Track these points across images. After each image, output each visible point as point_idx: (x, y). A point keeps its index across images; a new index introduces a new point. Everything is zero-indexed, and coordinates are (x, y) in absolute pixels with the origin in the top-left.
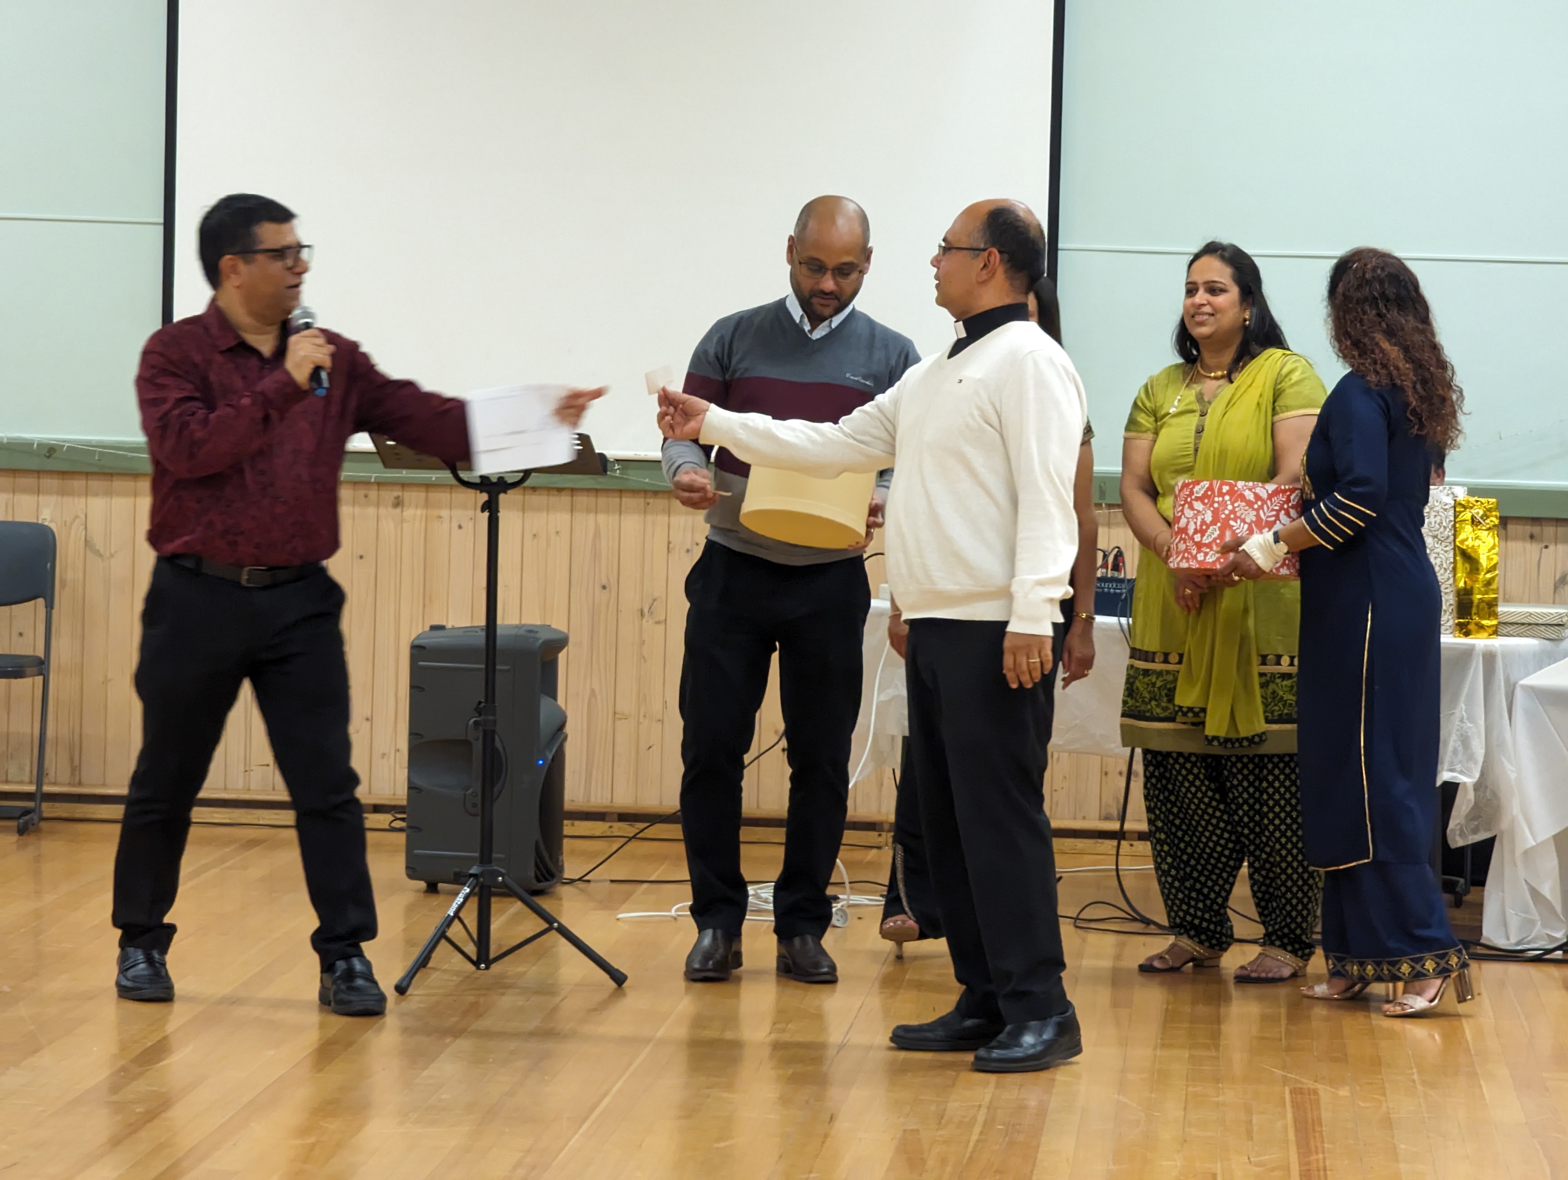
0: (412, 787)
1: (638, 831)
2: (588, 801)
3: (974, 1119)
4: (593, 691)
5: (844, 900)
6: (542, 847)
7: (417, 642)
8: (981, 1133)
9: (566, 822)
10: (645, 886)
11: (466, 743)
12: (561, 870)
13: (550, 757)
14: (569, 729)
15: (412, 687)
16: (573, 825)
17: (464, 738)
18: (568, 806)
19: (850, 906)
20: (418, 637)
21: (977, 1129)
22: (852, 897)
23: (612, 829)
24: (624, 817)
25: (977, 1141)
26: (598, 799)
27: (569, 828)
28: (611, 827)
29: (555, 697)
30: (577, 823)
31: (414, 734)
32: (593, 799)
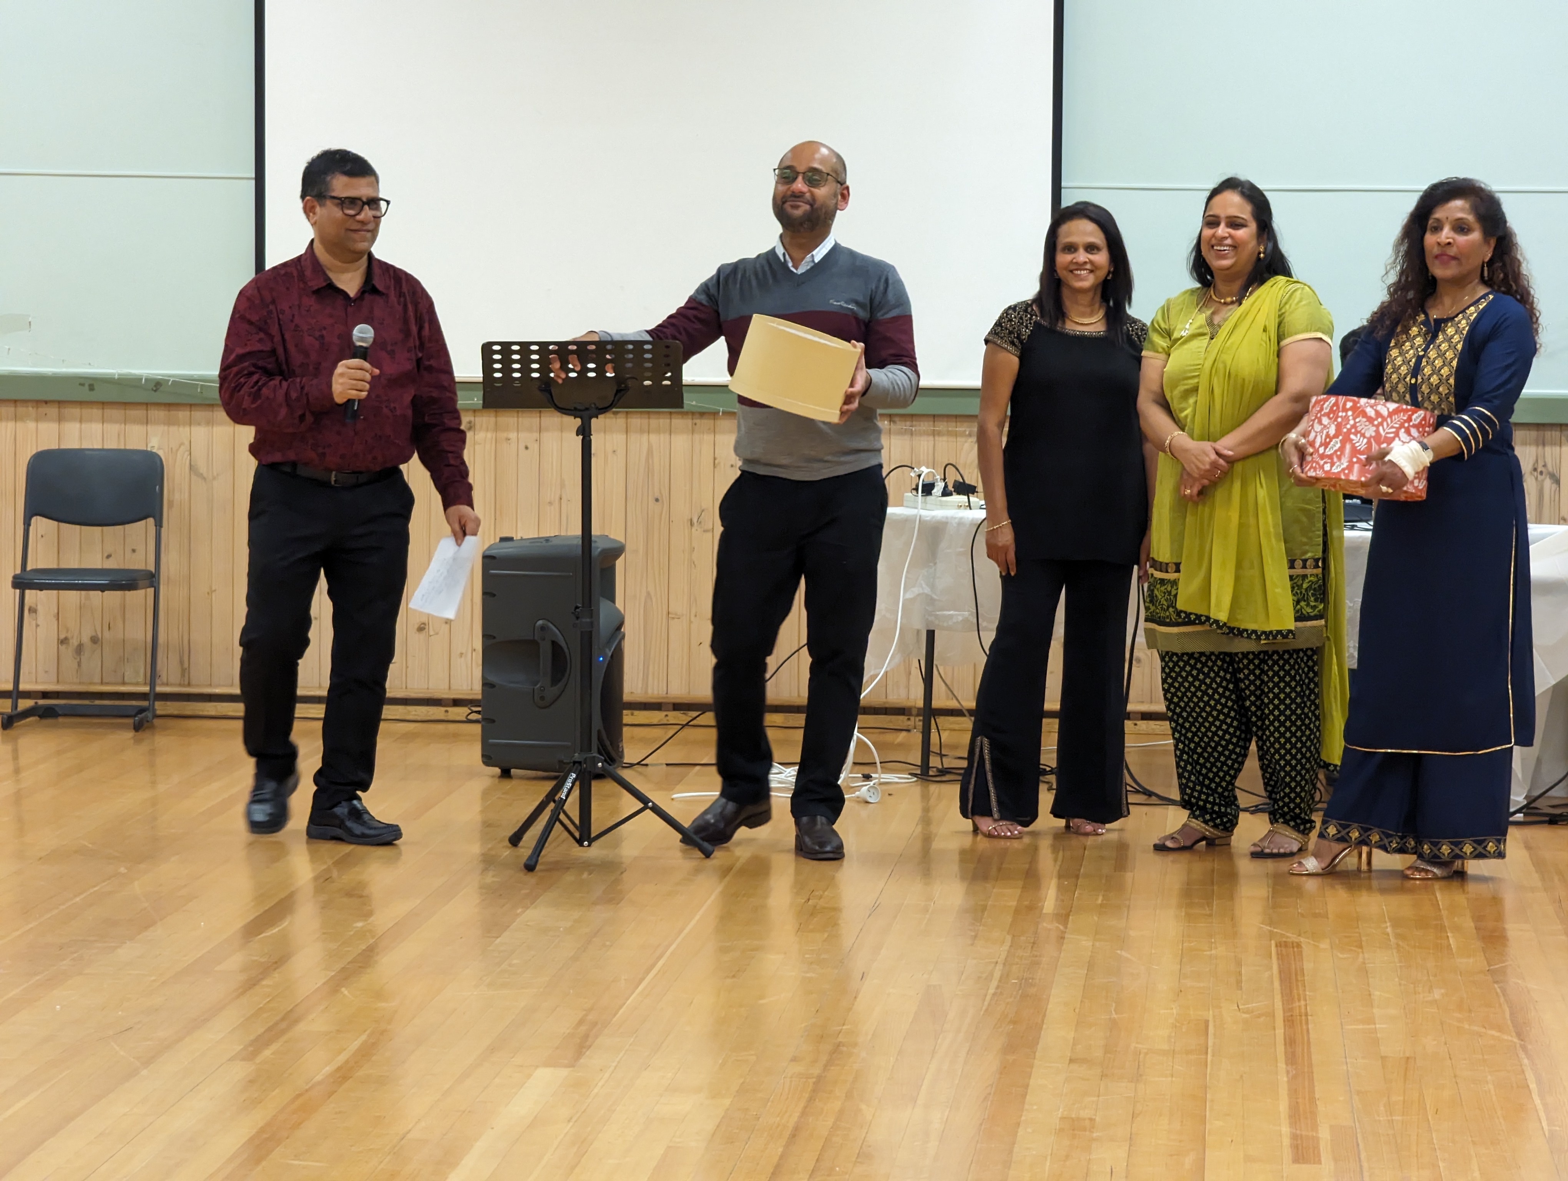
0: (487, 684)
1: (690, 719)
2: (646, 692)
3: (991, 974)
4: (648, 594)
5: (876, 778)
6: (604, 736)
7: (488, 553)
8: (998, 987)
9: (625, 712)
10: (698, 768)
11: (534, 643)
12: (621, 756)
13: (610, 654)
14: (627, 629)
15: (485, 593)
16: (632, 714)
17: (532, 638)
18: (627, 697)
19: (881, 784)
20: (489, 548)
21: (994, 983)
22: (883, 776)
23: (668, 718)
24: (677, 707)
25: (994, 994)
26: (655, 691)
27: (628, 717)
28: (667, 716)
29: (613, 599)
30: (636, 713)
31: (487, 636)
32: (650, 691)
